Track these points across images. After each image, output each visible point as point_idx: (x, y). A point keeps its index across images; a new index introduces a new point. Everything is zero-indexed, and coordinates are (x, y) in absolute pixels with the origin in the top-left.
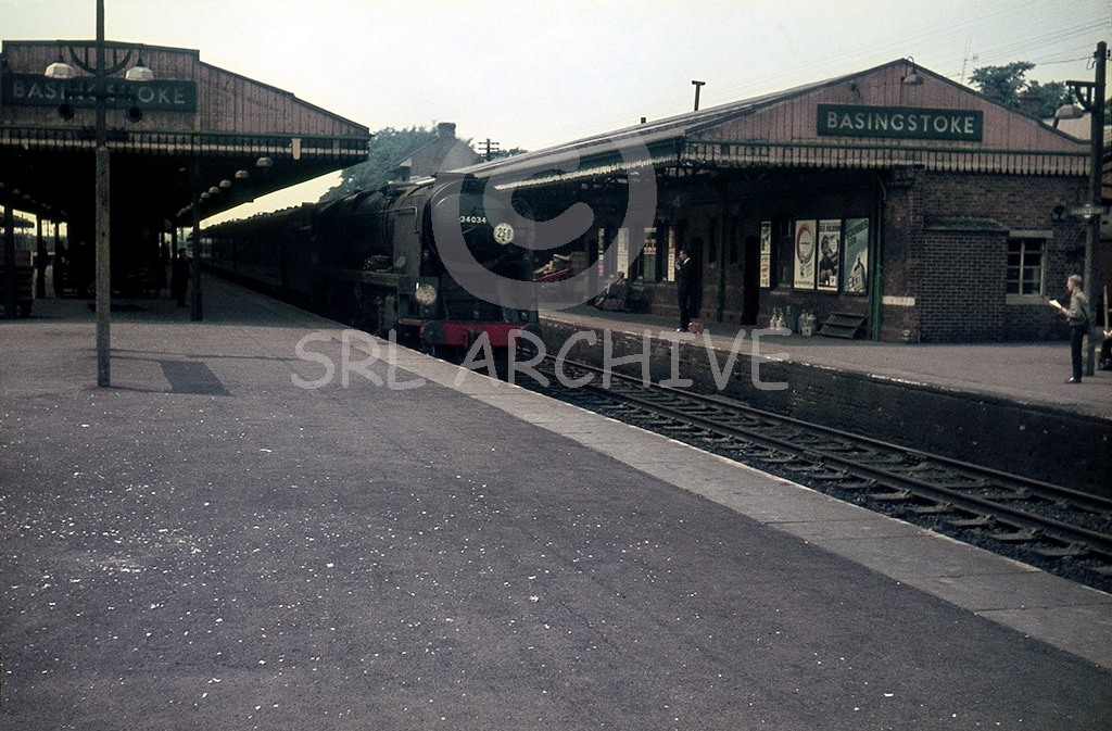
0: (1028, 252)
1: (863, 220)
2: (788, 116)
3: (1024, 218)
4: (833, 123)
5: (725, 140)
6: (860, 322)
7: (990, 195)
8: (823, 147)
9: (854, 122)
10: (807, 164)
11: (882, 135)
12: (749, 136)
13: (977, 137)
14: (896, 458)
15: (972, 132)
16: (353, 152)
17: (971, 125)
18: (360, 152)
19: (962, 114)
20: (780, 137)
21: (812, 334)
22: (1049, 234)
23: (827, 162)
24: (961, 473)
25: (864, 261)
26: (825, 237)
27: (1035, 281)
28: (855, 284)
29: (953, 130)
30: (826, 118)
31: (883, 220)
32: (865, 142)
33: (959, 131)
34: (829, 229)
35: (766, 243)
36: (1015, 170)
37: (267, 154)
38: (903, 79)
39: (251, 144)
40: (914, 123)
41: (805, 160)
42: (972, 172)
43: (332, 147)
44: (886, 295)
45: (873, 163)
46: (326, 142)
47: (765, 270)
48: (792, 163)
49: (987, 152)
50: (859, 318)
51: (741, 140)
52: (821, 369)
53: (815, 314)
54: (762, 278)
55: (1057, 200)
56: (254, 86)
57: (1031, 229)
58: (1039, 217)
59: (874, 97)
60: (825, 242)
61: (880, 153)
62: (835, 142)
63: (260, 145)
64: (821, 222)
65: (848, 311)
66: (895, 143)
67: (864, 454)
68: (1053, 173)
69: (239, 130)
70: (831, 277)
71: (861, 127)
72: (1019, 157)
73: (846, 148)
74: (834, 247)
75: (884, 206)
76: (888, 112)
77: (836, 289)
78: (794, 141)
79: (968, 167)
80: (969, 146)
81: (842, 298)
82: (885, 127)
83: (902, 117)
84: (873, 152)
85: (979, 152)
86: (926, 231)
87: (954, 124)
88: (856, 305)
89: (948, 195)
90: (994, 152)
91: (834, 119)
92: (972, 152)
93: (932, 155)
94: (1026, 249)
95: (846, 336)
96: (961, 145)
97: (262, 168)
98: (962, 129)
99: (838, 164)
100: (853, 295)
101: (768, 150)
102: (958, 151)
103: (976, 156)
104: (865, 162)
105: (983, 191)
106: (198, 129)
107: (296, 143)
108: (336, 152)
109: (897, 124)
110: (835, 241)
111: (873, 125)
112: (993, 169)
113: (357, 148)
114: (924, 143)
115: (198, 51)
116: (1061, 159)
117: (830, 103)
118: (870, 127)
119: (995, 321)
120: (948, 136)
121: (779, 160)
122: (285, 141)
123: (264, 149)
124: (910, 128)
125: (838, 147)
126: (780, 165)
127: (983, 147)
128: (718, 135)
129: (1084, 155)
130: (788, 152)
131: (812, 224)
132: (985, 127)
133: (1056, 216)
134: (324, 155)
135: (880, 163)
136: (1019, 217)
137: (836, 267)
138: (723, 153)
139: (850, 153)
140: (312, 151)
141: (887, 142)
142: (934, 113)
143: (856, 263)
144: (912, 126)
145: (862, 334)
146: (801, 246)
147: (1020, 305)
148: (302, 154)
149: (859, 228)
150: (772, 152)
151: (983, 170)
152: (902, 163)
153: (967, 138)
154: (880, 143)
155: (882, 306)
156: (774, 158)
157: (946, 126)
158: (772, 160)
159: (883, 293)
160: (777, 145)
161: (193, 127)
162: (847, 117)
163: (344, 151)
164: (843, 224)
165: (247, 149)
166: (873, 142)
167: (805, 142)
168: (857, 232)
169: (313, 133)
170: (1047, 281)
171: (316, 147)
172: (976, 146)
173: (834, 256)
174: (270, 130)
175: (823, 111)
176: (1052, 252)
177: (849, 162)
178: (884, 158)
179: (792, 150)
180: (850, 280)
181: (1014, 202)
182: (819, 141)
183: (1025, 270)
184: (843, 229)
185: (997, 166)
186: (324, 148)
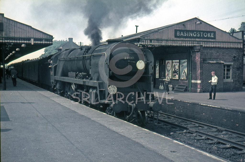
0: (227, 68)
1: (186, 60)
2: (167, 32)
3: (226, 59)
4: (178, 34)
5: (151, 38)
6: (185, 87)
7: (218, 53)
8: (176, 40)
9: (184, 34)
10: (172, 45)
11: (191, 37)
12: (157, 37)
13: (214, 38)
14: (214, 130)
15: (213, 37)
16: (48, 42)
17: (213, 35)
18: (50, 43)
19: (211, 32)
20: (165, 38)
21: (172, 90)
22: (232, 63)
23: (177, 45)
24: (238, 135)
25: (186, 71)
26: (174, 65)
27: (229, 76)
28: (183, 77)
29: (208, 36)
30: (177, 33)
31: (191, 60)
32: (187, 39)
33: (210, 36)
34: (175, 63)
35: (157, 66)
36: (224, 47)
37: (24, 43)
38: (196, 23)
39: (19, 40)
40: (199, 34)
41: (172, 44)
42: (213, 47)
43: (42, 41)
44: (193, 80)
45: (189, 45)
46: (41, 40)
47: (157, 74)
48: (168, 45)
49: (217, 42)
50: (185, 86)
51: (155, 39)
52: (184, 102)
53: (172, 85)
54: (156, 75)
55: (234, 54)
56: (20, 24)
57: (228, 62)
58: (230, 59)
59: (189, 28)
60: (175, 66)
61: (191, 42)
62: (179, 39)
63: (22, 40)
64: (173, 61)
65: (182, 84)
66: (194, 40)
67: (203, 128)
68: (233, 47)
69: (16, 36)
70: (176, 75)
71: (186, 35)
72: (225, 43)
73: (182, 41)
74: (177, 67)
75: (191, 56)
76: (192, 31)
77: (178, 78)
78: (169, 39)
79: (212, 46)
80: (212, 41)
81: (180, 81)
82: (192, 36)
83: (196, 33)
84: (189, 42)
85: (215, 42)
86: (203, 63)
87: (209, 35)
88: (183, 83)
89: (207, 53)
90: (219, 42)
91: (179, 33)
92: (213, 42)
93: (203, 43)
94: (227, 67)
95: (182, 91)
96: (211, 40)
97: (23, 47)
98: (211, 36)
99: (180, 45)
100: (183, 80)
101: (162, 41)
102: (210, 42)
103: (214, 43)
104: (187, 45)
105: (216, 52)
106: (4, 36)
107: (32, 40)
108: (44, 42)
109: (195, 35)
110: (177, 66)
111: (189, 35)
112: (219, 47)
113: (49, 41)
114: (201, 40)
115: (4, 14)
116: (235, 44)
117: (178, 29)
118: (188, 35)
119: (221, 86)
120: (207, 38)
121: (165, 44)
122: (29, 39)
123: (23, 42)
124: (198, 36)
125: (180, 41)
126: (165, 45)
127: (216, 41)
128: (149, 37)
129: (240, 43)
130: (167, 42)
131: (170, 61)
132: (216, 35)
133: (234, 59)
134: (40, 43)
135: (191, 45)
136: (225, 59)
137: (178, 73)
138: (150, 42)
139: (183, 42)
140: (37, 42)
141: (192, 39)
142: (204, 32)
143: (184, 72)
144: (198, 35)
145: (186, 90)
146: (167, 67)
147: (226, 82)
148: (34, 43)
149: (184, 62)
150: (163, 42)
151: (216, 47)
152: (196, 45)
153: (212, 38)
154: (190, 40)
155: (191, 83)
156: (164, 44)
157: (207, 35)
158: (163, 44)
159: (191, 80)
160: (164, 40)
161: (2, 35)
162: (182, 33)
163: (46, 42)
164: (180, 61)
165: (18, 42)
166: (189, 39)
167: (171, 39)
168: (183, 63)
169: (37, 37)
170: (232, 75)
171: (38, 41)
172: (214, 40)
173: (177, 70)
174: (25, 36)
175: (176, 31)
176: (233, 68)
177: (183, 45)
178: (192, 44)
179: (168, 41)
180: (182, 76)
181: (224, 55)
182: (175, 39)
183: (226, 73)
184: (179, 63)
185: (219, 46)
186: (40, 41)
